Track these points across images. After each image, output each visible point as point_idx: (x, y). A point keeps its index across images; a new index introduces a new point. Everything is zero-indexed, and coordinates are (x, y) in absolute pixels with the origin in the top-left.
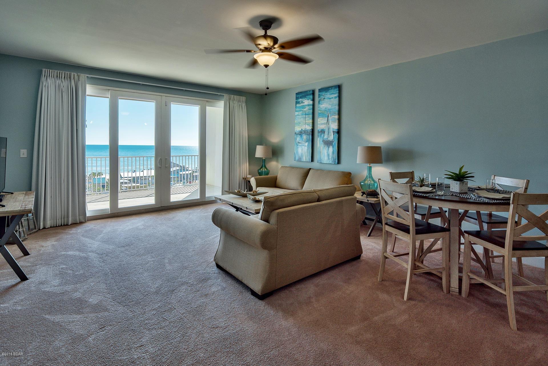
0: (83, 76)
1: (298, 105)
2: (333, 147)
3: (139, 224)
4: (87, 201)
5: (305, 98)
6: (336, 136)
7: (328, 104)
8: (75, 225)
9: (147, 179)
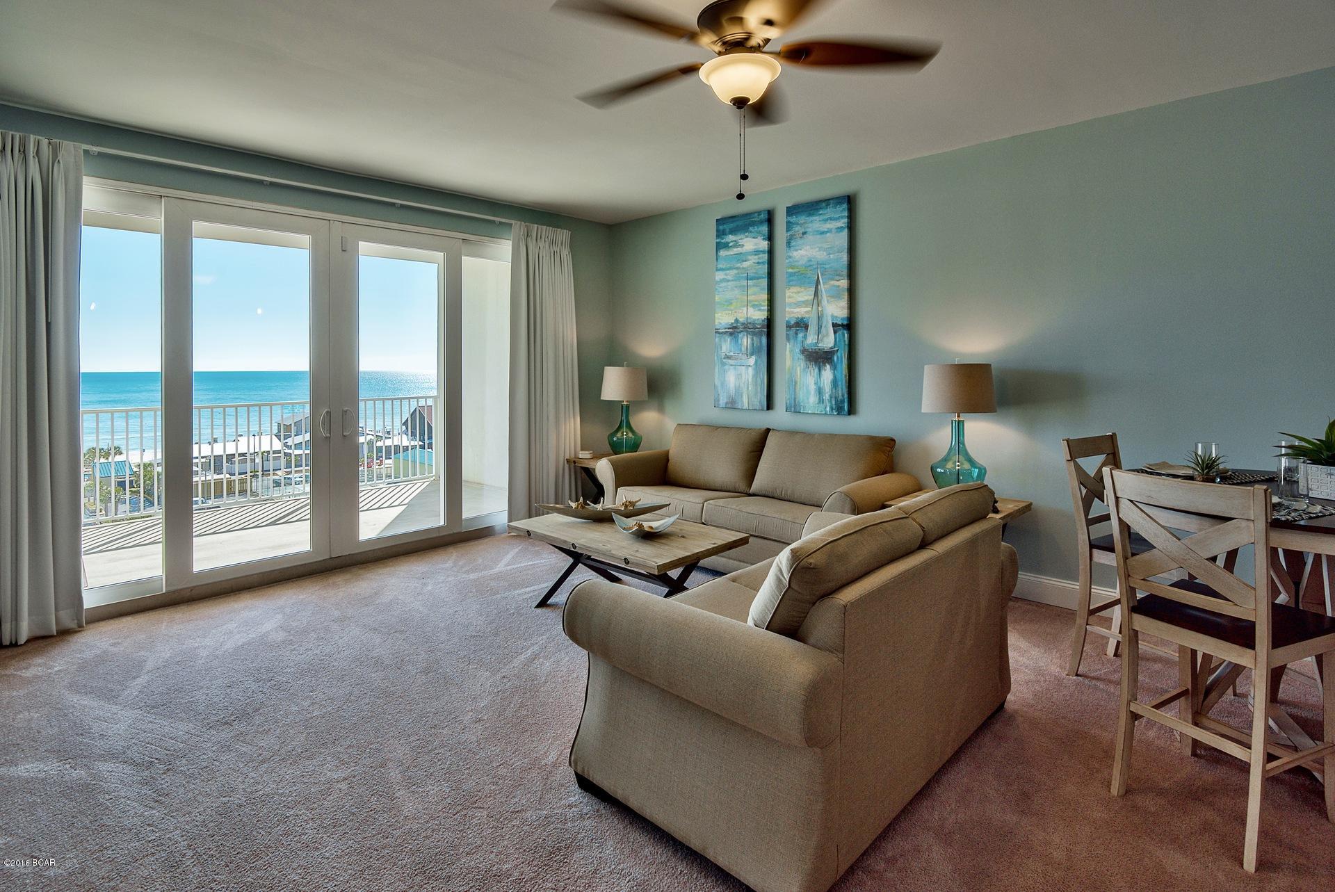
0: (71, 150)
1: (723, 253)
2: (834, 368)
3: (269, 626)
4: (85, 545)
5: (747, 234)
6: (844, 335)
7: (817, 249)
8: (42, 643)
9: (248, 461)
